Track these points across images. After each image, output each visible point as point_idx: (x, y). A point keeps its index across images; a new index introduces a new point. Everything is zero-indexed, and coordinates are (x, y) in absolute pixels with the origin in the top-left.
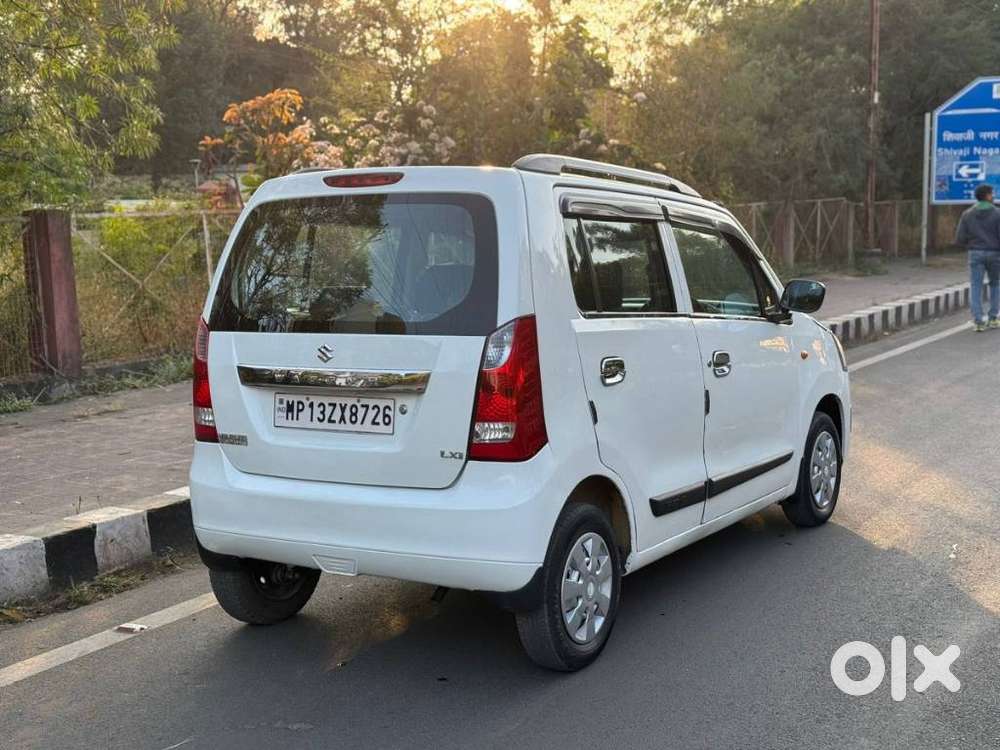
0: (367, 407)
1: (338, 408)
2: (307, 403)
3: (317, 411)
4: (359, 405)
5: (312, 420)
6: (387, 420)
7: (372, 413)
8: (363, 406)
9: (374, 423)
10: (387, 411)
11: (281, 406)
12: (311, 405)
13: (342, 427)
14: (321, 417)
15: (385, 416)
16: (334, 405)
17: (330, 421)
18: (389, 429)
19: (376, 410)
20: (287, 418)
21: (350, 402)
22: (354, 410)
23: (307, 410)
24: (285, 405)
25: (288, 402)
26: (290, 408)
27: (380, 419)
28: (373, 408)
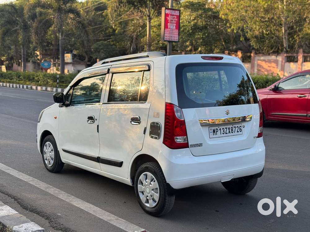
0: (235, 127)
1: (228, 129)
2: (219, 129)
3: (222, 131)
4: (233, 127)
5: (221, 134)
6: (241, 130)
7: (237, 129)
8: (234, 127)
9: (238, 132)
10: (241, 128)
11: (211, 131)
12: (220, 129)
13: (229, 134)
14: (223, 132)
15: (240, 129)
16: (227, 128)
17: (226, 133)
18: (241, 133)
19: (238, 128)
20: (214, 135)
21: (231, 126)
22: (232, 129)
23: (219, 131)
24: (212, 130)
25: (213, 129)
26: (214, 131)
27: (239, 130)
28: (237, 127)
